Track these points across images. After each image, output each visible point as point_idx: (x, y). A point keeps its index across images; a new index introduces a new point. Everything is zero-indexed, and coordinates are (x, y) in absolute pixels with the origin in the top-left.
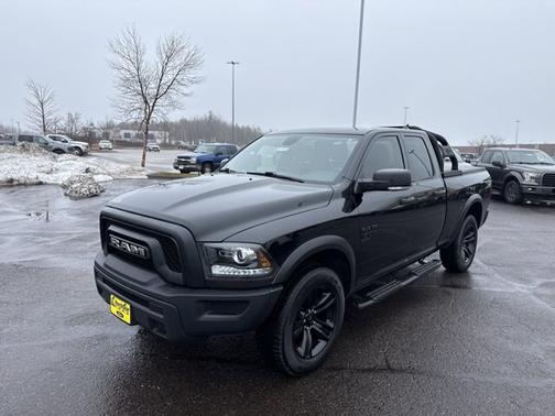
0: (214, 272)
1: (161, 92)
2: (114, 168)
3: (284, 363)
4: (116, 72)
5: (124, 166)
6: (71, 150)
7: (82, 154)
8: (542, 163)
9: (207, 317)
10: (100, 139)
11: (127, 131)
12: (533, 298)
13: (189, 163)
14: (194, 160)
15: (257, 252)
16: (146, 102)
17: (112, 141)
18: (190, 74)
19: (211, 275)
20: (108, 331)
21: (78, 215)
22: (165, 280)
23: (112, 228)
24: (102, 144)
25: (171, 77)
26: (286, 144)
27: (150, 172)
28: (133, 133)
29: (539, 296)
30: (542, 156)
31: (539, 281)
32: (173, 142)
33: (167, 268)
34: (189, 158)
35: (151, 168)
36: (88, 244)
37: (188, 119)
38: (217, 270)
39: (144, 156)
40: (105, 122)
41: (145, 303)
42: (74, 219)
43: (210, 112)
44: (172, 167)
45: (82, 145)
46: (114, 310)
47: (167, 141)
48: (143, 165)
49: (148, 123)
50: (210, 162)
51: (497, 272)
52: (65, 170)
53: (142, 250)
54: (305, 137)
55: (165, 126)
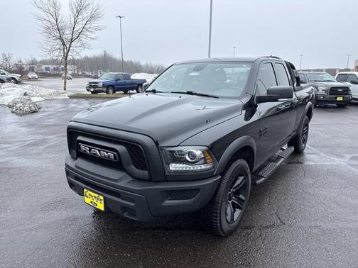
0: (171, 168)
1: (75, 37)
2: (44, 92)
3: (220, 229)
4: (40, 23)
5: (51, 91)
6: (9, 80)
7: (17, 82)
8: (328, 81)
9: (168, 202)
10: (28, 72)
11: (47, 66)
12: (350, 167)
13: (97, 87)
14: (101, 85)
15: (203, 152)
16: (64, 44)
17: (37, 73)
18: (95, 24)
19: (170, 172)
20: (76, 213)
21: (25, 126)
22: (133, 177)
23: (80, 138)
24: (30, 75)
25: (81, 26)
26: (196, 70)
27: (71, 94)
28: (51, 67)
29: (353, 166)
30: (327, 76)
31: (349, 156)
32: (80, 73)
33: (133, 167)
34: (96, 83)
35: (70, 91)
36: (41, 148)
37: (89, 56)
38: (174, 167)
39: (65, 82)
40: (30, 59)
41: (117, 195)
42: (24, 129)
43: (105, 51)
44: (85, 90)
45: (17, 76)
46: (88, 200)
47: (76, 72)
48: (65, 89)
49: (66, 59)
50: (112, 86)
51: (322, 152)
52: (8, 95)
53: (111, 155)
54: (210, 65)
55: (74, 62)
